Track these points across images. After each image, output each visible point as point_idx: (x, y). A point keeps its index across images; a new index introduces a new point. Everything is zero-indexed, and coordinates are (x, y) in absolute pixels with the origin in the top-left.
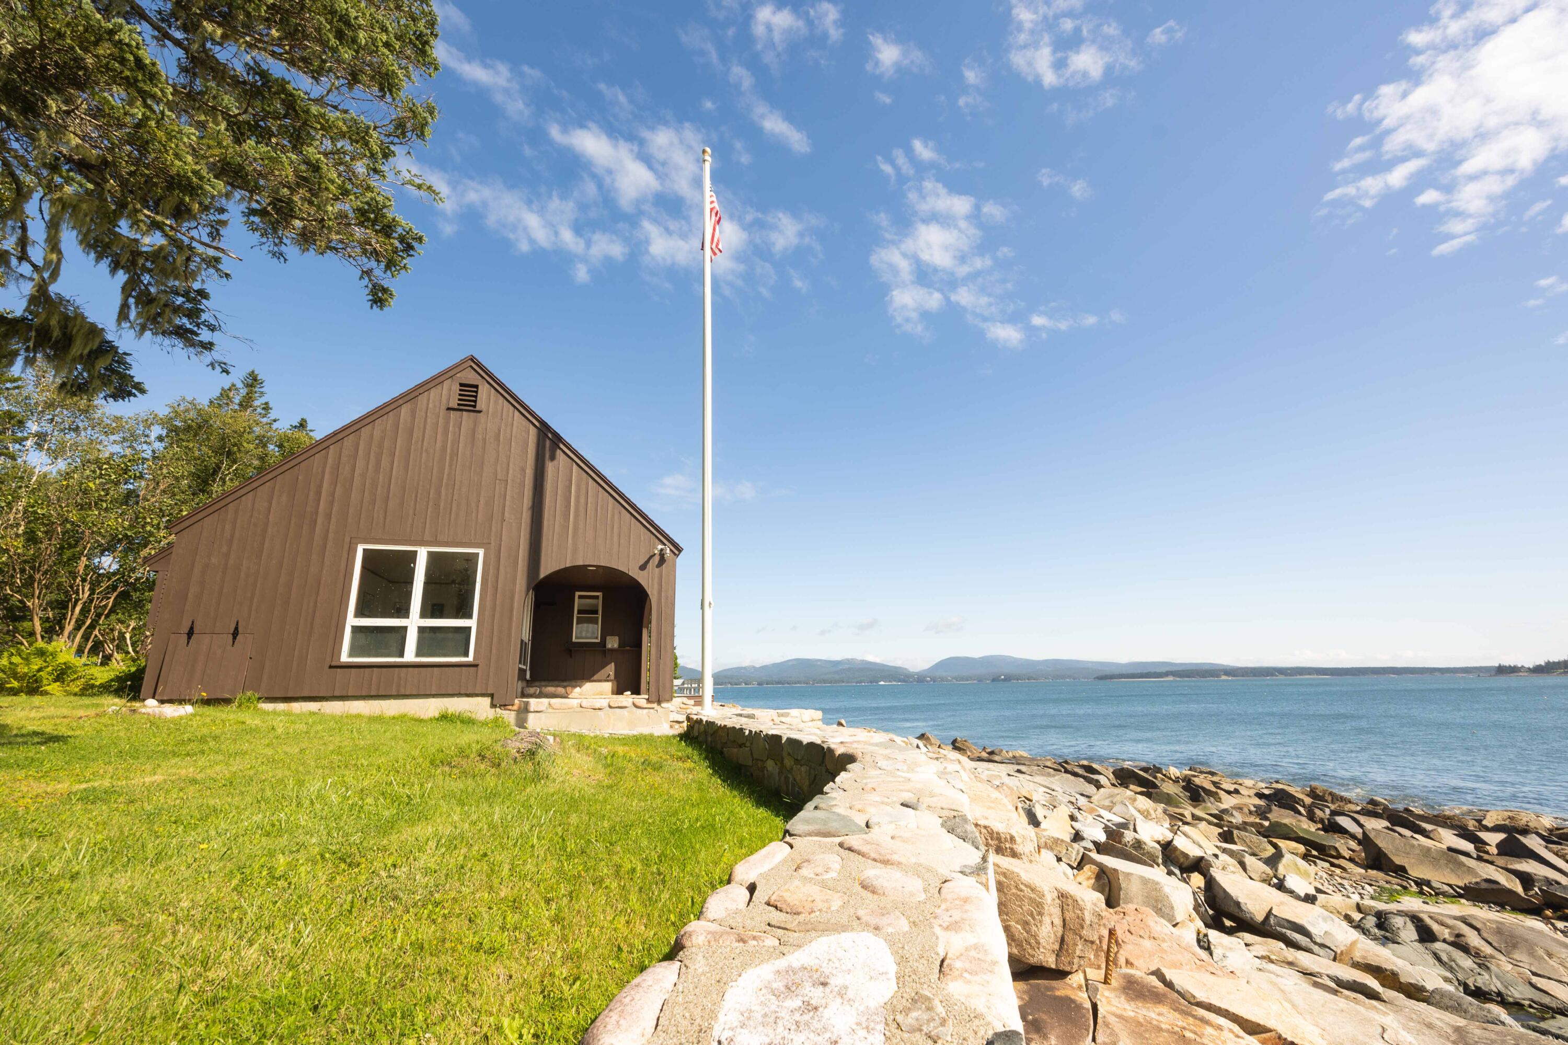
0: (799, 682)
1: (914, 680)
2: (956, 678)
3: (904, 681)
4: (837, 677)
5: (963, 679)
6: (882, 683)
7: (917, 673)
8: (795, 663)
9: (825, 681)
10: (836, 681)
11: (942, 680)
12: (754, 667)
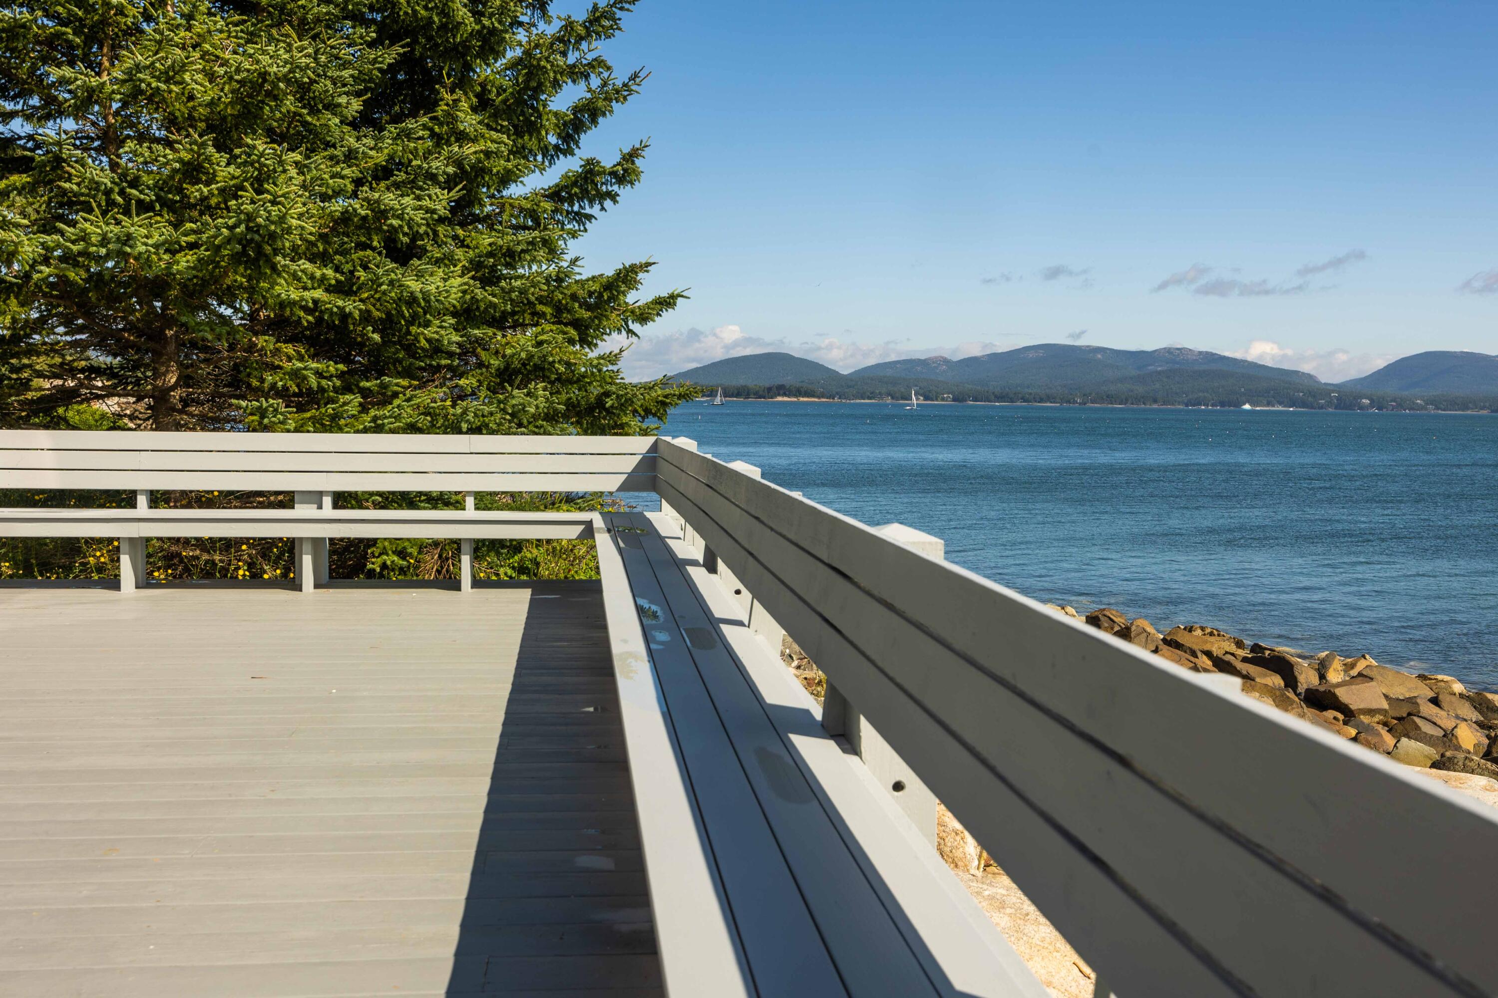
0: (1049, 398)
1: (1330, 404)
2: (1435, 402)
3: (1304, 404)
4: (1140, 389)
5: (1453, 403)
6: (1247, 407)
7: (1338, 387)
8: (1041, 353)
9: (1110, 398)
10: (1142, 399)
11: (1400, 406)
12: (946, 361)
